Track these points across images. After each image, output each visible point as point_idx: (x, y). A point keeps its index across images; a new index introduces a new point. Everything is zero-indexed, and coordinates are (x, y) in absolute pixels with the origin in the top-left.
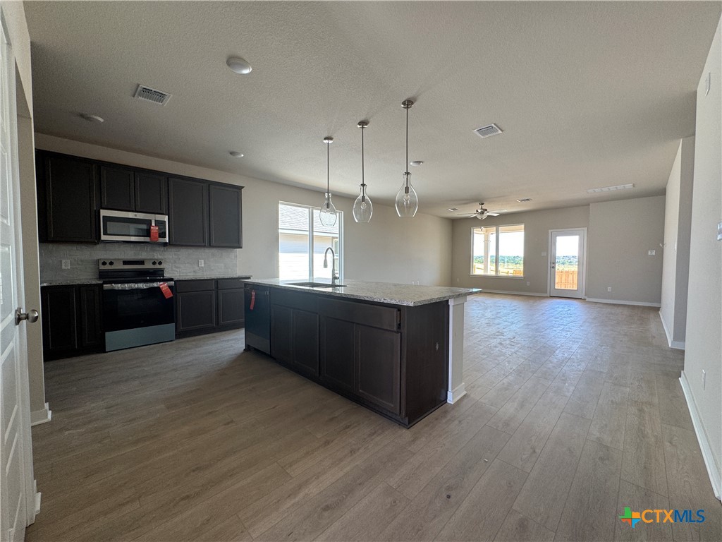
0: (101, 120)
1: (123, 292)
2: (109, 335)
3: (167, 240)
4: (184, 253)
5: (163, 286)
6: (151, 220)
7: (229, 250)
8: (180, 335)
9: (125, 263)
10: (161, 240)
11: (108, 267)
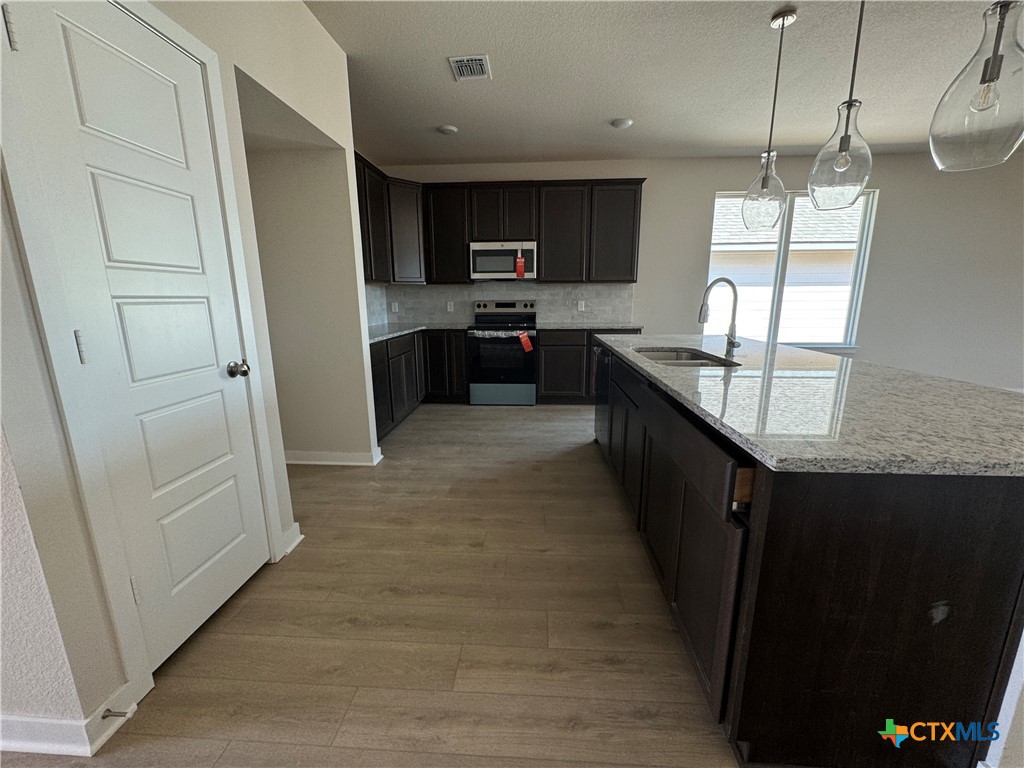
0: (455, 129)
1: (484, 339)
2: (474, 387)
3: (534, 275)
4: (560, 291)
5: (523, 335)
6: (516, 251)
7: (622, 285)
8: (541, 400)
9: (499, 305)
10: (527, 275)
11: (482, 310)
